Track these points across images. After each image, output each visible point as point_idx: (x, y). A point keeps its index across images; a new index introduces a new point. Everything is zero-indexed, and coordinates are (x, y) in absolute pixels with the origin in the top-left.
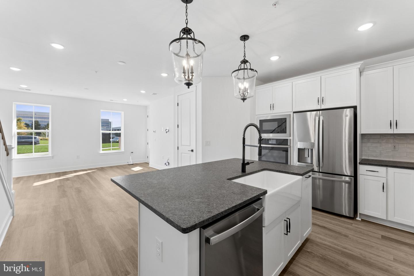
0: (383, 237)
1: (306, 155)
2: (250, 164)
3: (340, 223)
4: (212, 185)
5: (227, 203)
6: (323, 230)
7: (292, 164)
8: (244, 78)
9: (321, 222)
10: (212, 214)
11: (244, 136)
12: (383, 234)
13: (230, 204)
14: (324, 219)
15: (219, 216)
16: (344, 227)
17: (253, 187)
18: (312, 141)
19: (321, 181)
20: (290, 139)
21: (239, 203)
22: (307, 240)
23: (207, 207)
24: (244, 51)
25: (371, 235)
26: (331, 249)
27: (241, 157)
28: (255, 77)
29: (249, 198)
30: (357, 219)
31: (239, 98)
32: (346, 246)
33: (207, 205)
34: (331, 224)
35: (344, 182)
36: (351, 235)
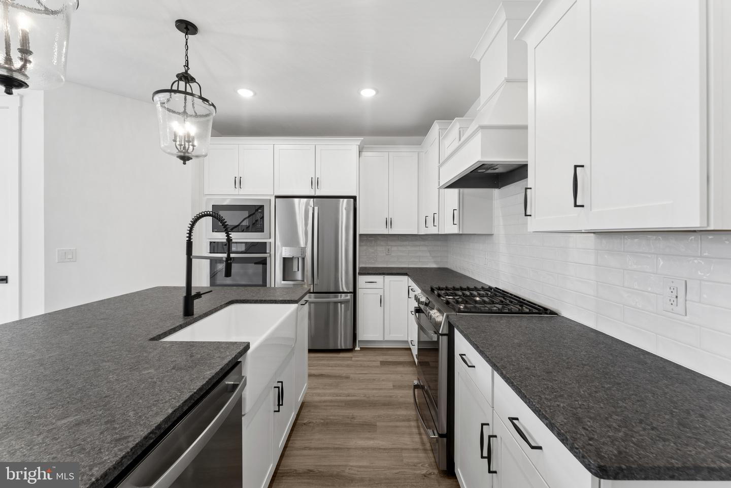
0: (383, 363)
1: (295, 269)
2: (202, 296)
3: (339, 362)
4: (108, 364)
5: (168, 398)
6: (321, 381)
7: (273, 286)
8: (185, 112)
9: (317, 369)
10: (128, 442)
11: (190, 237)
12: (381, 360)
13: (175, 399)
14: (320, 363)
15: (151, 438)
16: (344, 366)
17: (219, 342)
18: (302, 245)
19: (312, 305)
20: (270, 242)
21: (197, 388)
22: (303, 406)
23: (107, 429)
24: (186, 55)
25: (371, 365)
26: (333, 404)
27: (183, 283)
28: (211, 118)
29: (218, 369)
30: (356, 349)
31: (172, 154)
32: (351, 391)
33: (106, 423)
34: (329, 367)
35: (339, 302)
36: (352, 373)
